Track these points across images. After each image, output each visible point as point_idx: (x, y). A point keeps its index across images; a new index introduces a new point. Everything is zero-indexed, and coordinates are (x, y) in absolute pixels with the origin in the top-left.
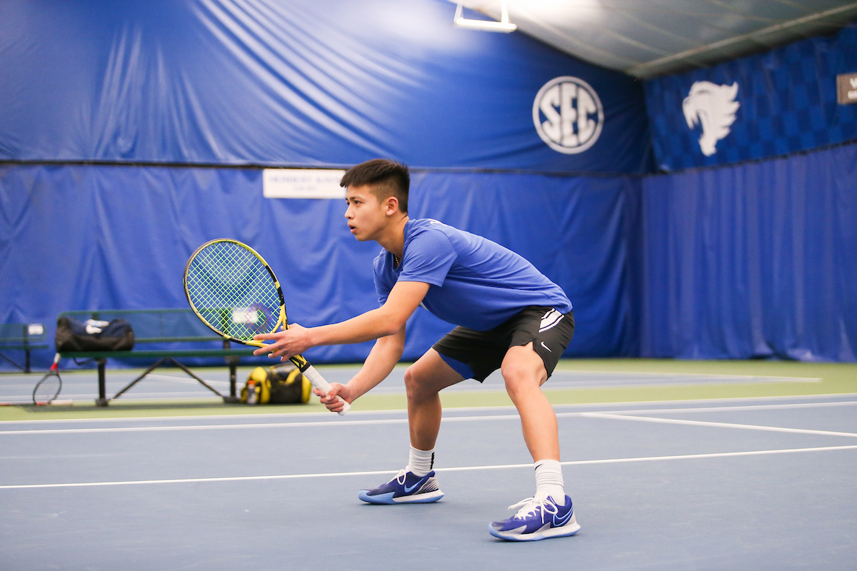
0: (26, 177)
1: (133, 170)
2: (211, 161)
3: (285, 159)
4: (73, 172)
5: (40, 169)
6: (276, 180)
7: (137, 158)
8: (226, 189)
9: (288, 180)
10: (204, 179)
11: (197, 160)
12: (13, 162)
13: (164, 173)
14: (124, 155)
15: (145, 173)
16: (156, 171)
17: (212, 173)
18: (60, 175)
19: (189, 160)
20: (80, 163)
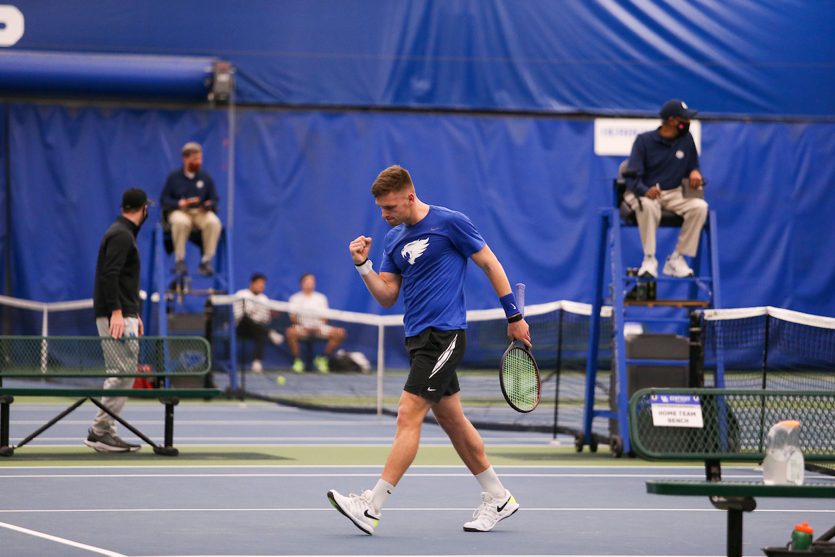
0: (299, 125)
1: (432, 116)
2: (530, 108)
3: (621, 105)
4: (358, 120)
5: (315, 116)
6: (610, 132)
7: (437, 104)
8: (547, 143)
9: (626, 133)
10: (520, 130)
11: (512, 106)
12: (282, 105)
13: (469, 122)
14: (419, 99)
15: (446, 122)
16: (459, 119)
17: (529, 124)
18: (339, 124)
19: (500, 107)
20: (365, 109)
